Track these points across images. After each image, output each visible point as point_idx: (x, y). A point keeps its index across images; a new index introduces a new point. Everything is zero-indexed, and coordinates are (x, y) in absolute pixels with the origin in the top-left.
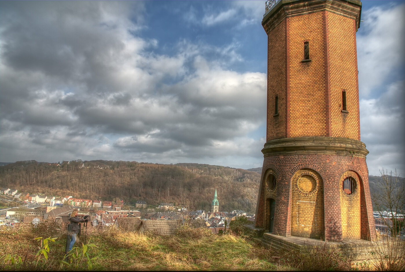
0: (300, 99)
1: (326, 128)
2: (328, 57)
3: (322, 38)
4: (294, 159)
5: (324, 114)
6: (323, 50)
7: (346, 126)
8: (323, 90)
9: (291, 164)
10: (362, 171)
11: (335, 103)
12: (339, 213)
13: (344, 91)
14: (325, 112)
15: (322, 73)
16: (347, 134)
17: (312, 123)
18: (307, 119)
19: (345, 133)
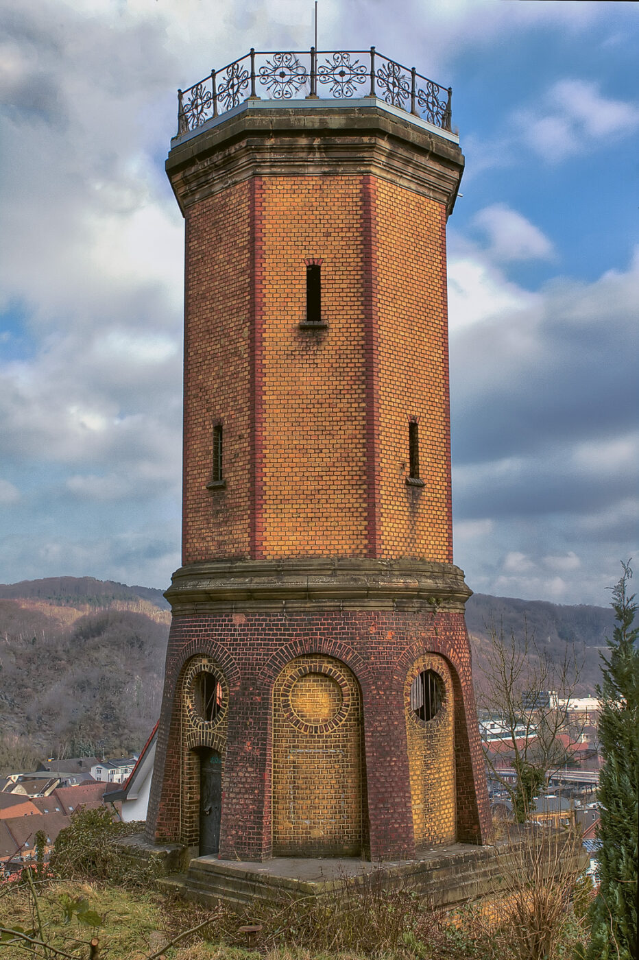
0: (295, 442)
1: (366, 532)
2: (374, 321)
3: (359, 260)
4: (277, 625)
5: (362, 492)
6: (363, 299)
7: (418, 523)
8: (361, 418)
9: (269, 640)
10: (458, 650)
11: (392, 458)
12: (405, 778)
13: (413, 421)
14: (365, 487)
15: (357, 370)
16: (421, 546)
17: (327, 518)
18: (313, 506)
19: (416, 545)
